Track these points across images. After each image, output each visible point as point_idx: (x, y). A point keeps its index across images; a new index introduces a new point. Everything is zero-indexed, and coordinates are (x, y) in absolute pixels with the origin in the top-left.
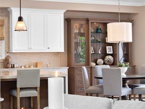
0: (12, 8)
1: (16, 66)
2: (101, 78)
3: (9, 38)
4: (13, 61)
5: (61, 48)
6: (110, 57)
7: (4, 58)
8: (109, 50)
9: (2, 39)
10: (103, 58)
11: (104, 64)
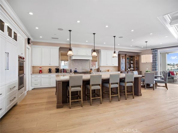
2: (144, 77)
4: (101, 69)
5: (117, 65)
6: (132, 68)
7: (97, 68)
8: (132, 65)
9: (96, 61)
10: (130, 68)
11: (130, 70)
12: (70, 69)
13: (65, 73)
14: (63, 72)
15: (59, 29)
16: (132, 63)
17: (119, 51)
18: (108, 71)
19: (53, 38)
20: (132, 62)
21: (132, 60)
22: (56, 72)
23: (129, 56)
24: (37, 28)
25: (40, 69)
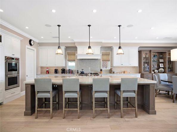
0: (113, 47)
1: (115, 72)
3: (112, 60)
4: (114, 70)
5: (137, 65)
6: (162, 69)
7: (110, 69)
8: (161, 65)
9: (109, 61)
10: (158, 69)
11: (158, 72)
12: (77, 70)
13: (71, 74)
14: (69, 73)
15: (47, 25)
16: (161, 63)
17: (140, 47)
18: (124, 72)
19: (54, 37)
20: (161, 61)
21: (161, 58)
22: (62, 73)
23: (158, 52)
24: (27, 28)
25: (47, 69)
